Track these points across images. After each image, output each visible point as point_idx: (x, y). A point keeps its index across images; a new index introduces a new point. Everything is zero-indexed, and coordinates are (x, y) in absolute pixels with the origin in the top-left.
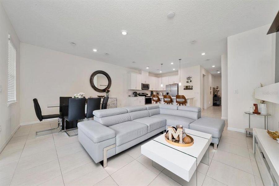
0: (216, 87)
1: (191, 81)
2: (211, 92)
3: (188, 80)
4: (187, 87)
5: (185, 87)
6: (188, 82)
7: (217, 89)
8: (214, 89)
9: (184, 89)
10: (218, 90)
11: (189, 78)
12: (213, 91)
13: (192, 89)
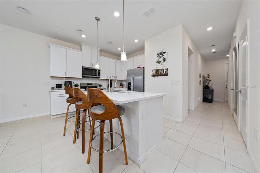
0: (206, 76)
1: (164, 60)
2: (200, 81)
3: (160, 58)
4: (157, 71)
5: (155, 72)
6: (159, 62)
7: (208, 77)
8: (204, 77)
9: (154, 76)
10: (209, 79)
11: (161, 54)
12: (203, 80)
13: (166, 75)
